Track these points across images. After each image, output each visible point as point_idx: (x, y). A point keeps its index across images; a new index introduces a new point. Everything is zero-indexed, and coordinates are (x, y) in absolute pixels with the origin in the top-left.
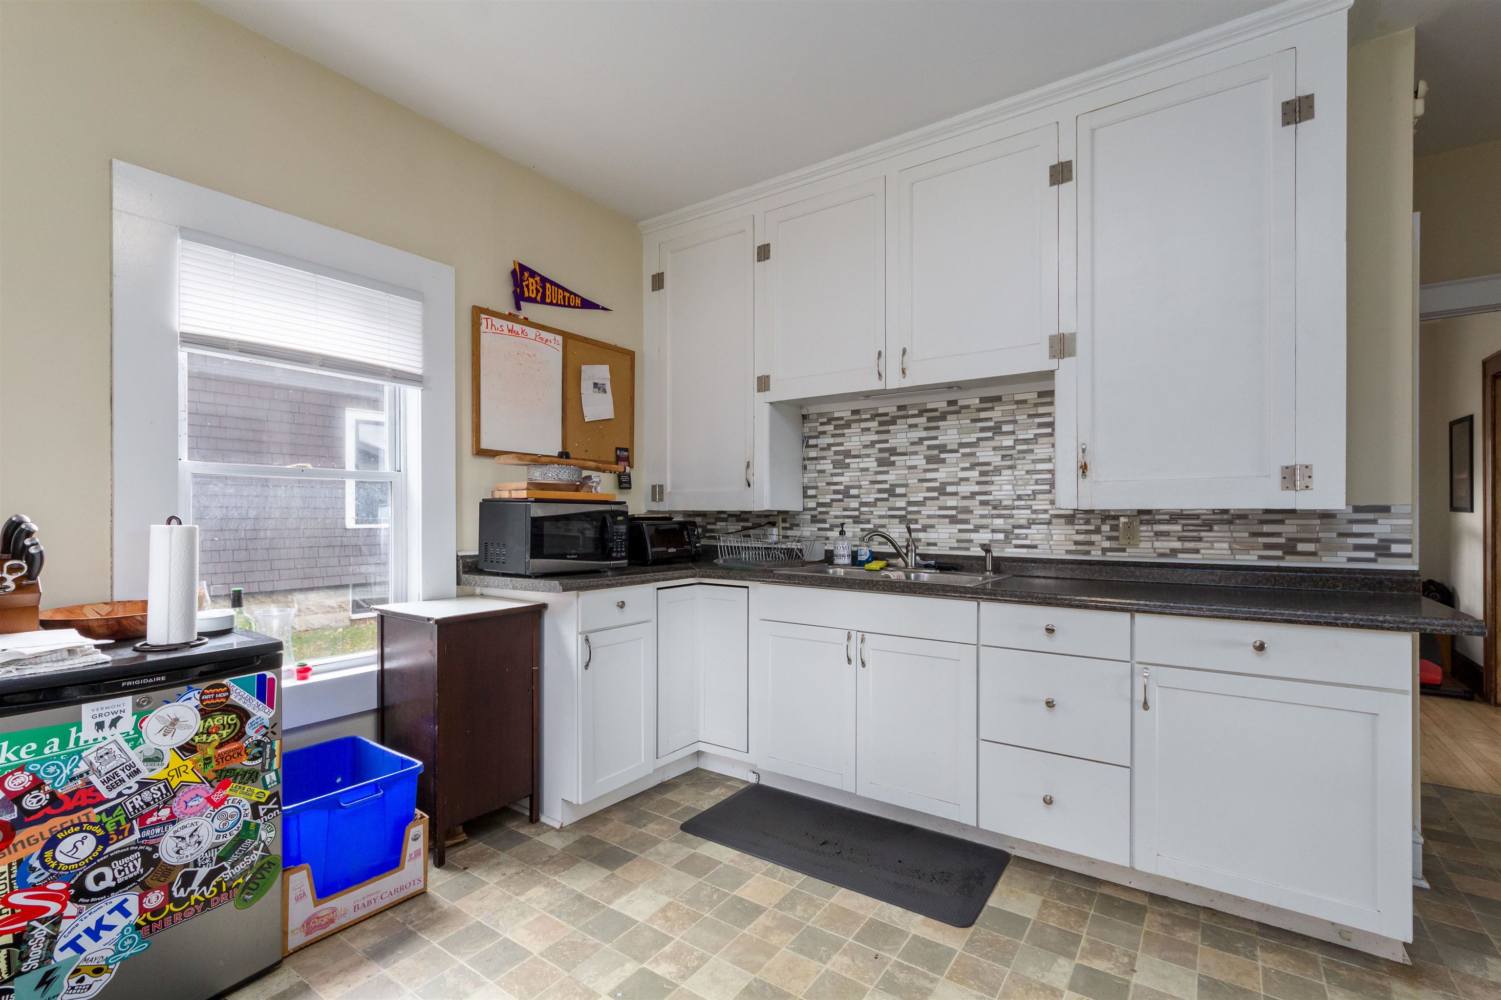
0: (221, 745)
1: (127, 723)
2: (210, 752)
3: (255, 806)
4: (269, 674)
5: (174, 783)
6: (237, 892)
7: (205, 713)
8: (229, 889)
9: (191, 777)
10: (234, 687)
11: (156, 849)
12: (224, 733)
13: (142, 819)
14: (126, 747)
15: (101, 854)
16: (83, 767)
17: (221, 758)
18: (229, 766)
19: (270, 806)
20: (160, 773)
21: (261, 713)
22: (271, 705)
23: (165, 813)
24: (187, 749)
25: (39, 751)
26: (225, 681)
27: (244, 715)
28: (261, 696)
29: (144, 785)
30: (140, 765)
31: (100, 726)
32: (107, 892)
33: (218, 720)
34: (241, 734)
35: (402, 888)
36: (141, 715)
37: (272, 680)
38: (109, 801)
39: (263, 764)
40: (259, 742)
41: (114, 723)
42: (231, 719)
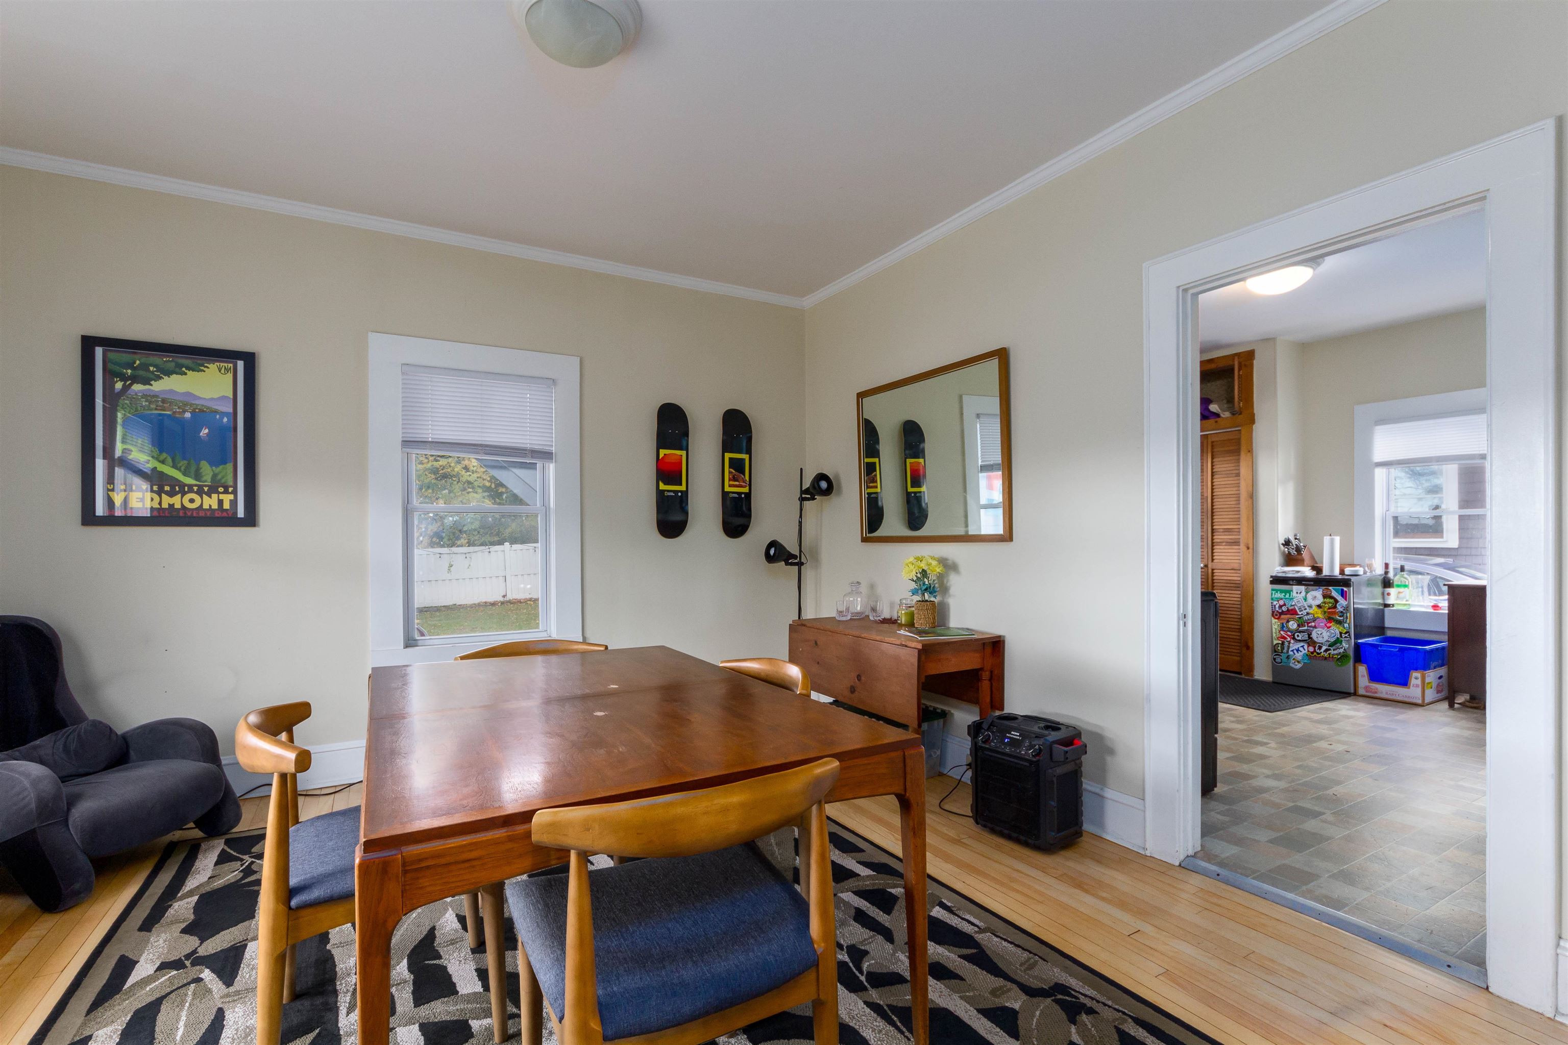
0: (1329, 609)
1: (1303, 594)
2: (1326, 610)
3: (1341, 633)
4: (1345, 589)
5: (1316, 616)
6: (1335, 659)
7: (1324, 597)
8: (1333, 657)
9: (1320, 616)
10: (1333, 591)
11: (1311, 634)
12: (1330, 605)
13: (1308, 623)
14: (1303, 601)
15: (1298, 629)
16: (1293, 604)
17: (1329, 613)
18: (1332, 616)
19: (1346, 635)
20: (1311, 611)
21: (1342, 602)
22: (1346, 600)
23: (1313, 624)
24: (1319, 606)
25: (1285, 596)
26: (1330, 588)
27: (1336, 601)
28: (1342, 596)
29: (1308, 614)
30: (1307, 607)
31: (1297, 593)
32: (1300, 641)
33: (1328, 600)
34: (1335, 607)
35: (1409, 697)
36: (1307, 593)
37: (1346, 591)
38: (1299, 615)
39: (1343, 620)
40: (1342, 612)
41: (1301, 593)
42: (1332, 601)
